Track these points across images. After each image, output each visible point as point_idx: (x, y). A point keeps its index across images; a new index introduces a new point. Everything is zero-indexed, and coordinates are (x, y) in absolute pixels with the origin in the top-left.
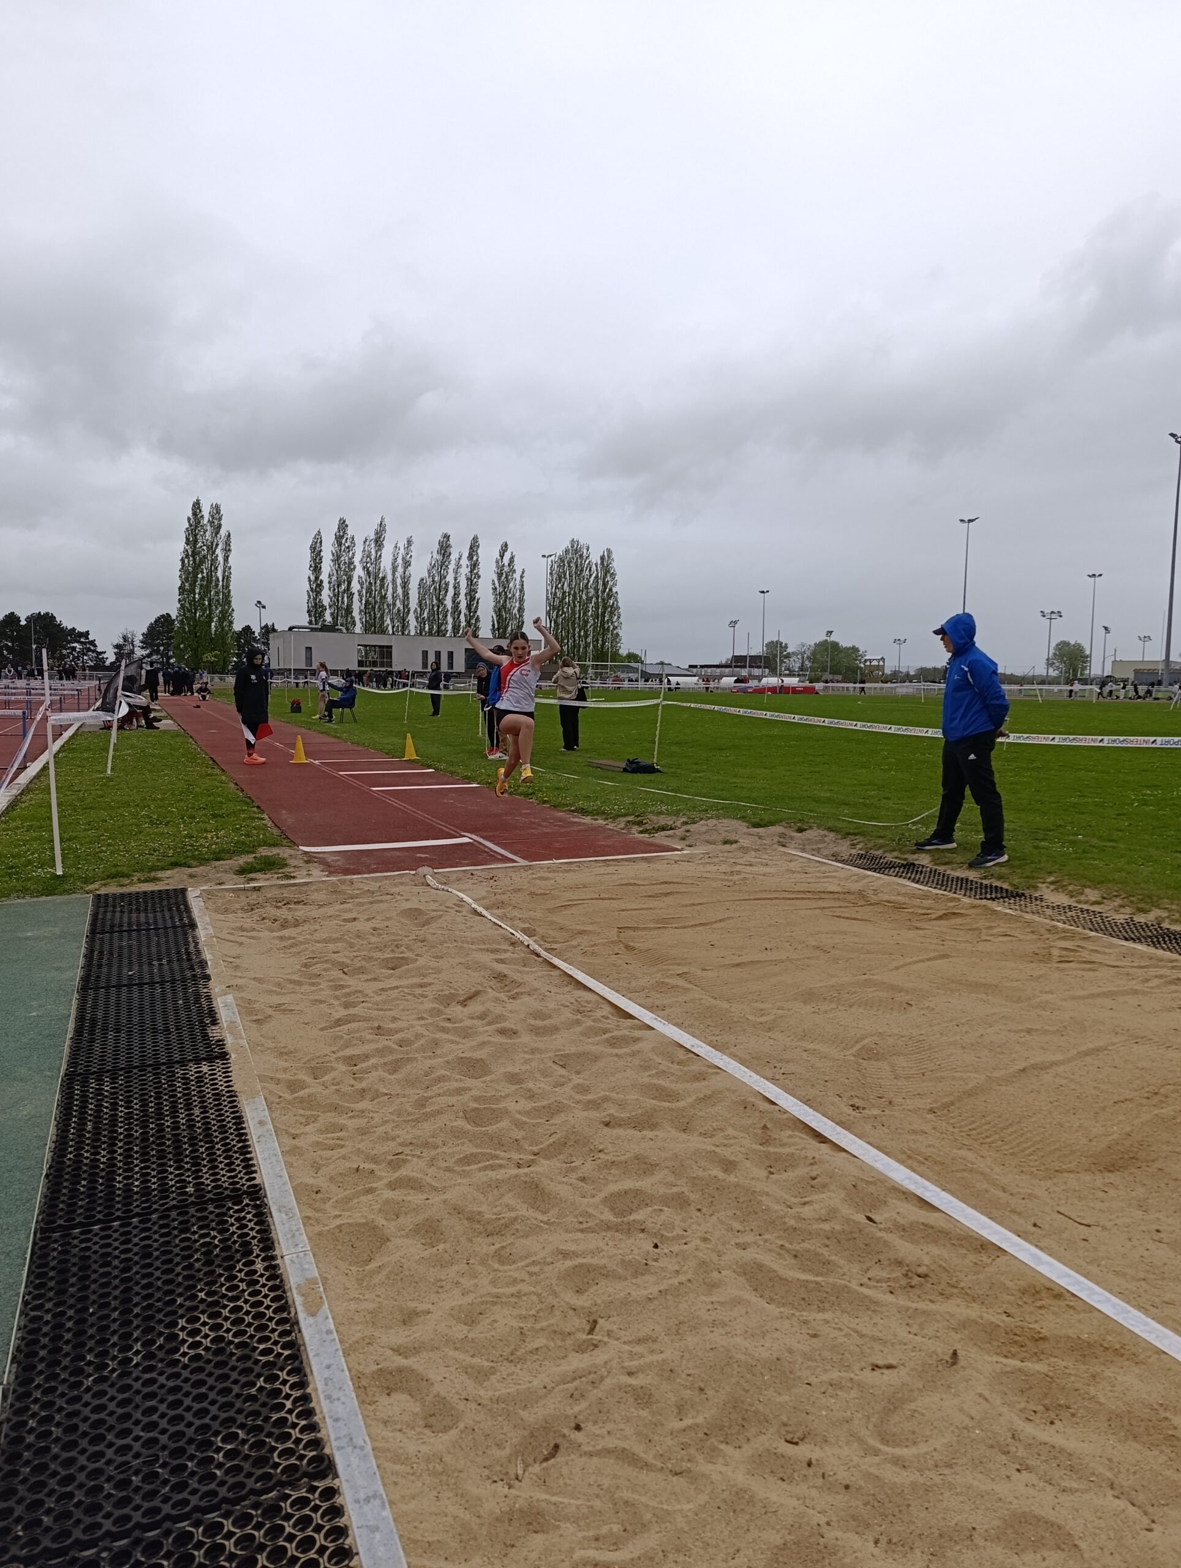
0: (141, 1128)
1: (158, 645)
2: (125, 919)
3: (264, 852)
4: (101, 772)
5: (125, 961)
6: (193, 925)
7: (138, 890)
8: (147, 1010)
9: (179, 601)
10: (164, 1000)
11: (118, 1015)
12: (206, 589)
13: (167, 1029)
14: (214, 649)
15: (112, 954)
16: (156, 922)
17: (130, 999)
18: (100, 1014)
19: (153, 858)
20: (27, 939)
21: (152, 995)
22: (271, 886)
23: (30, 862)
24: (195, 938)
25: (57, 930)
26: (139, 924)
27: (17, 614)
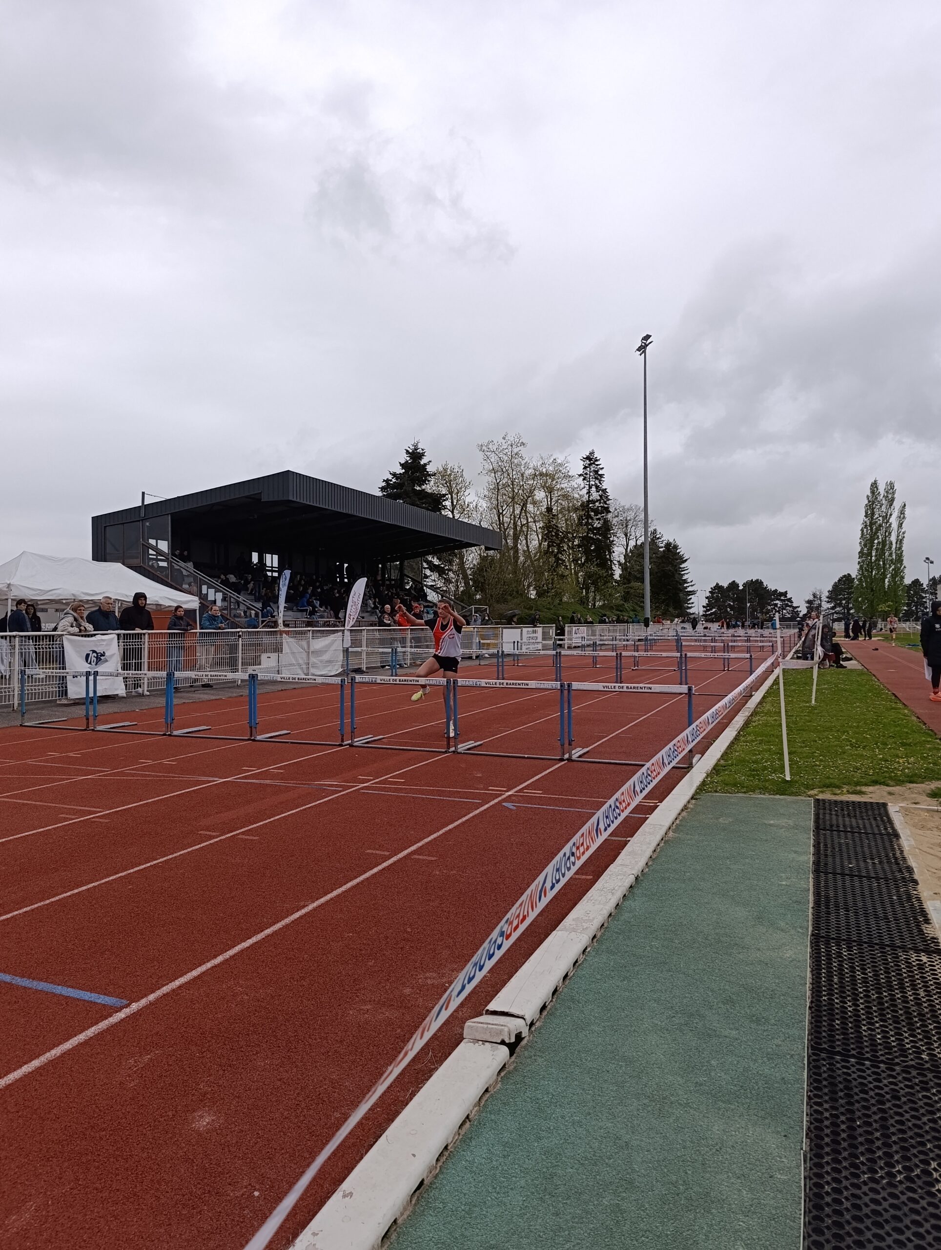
0: (877, 993)
1: (841, 600)
2: (841, 822)
4: (807, 702)
5: (845, 855)
6: (897, 836)
7: (847, 799)
8: (868, 899)
9: (859, 563)
10: (880, 893)
11: (845, 897)
12: (881, 553)
13: (886, 918)
14: (887, 601)
15: (834, 848)
16: (865, 827)
17: (853, 886)
18: (832, 894)
19: (858, 775)
20: (771, 825)
21: (870, 888)
23: (765, 768)
24: (899, 845)
25: (791, 822)
26: (852, 827)
27: (737, 581)
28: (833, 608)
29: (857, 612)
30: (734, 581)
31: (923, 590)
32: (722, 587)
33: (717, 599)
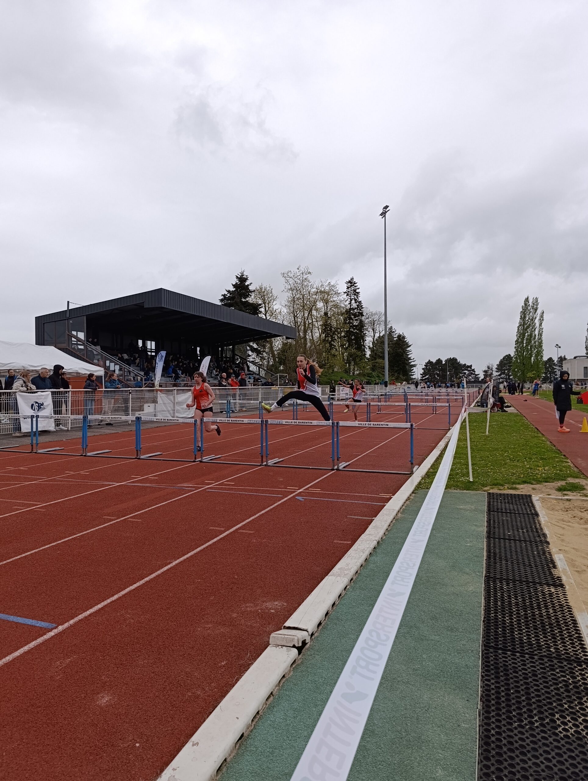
0: (524, 611)
1: (505, 370)
2: (503, 507)
3: (571, 480)
4: (484, 433)
5: (506, 527)
6: (537, 515)
7: (508, 493)
8: (519, 554)
9: (515, 347)
10: (527, 550)
11: (505, 553)
12: (529, 341)
13: (530, 565)
14: (533, 371)
15: (499, 523)
16: (518, 510)
17: (510, 546)
18: (497, 551)
19: (513, 478)
20: (461, 509)
21: (521, 546)
22: (577, 499)
23: (457, 474)
24: (538, 521)
25: (473, 507)
26: (510, 510)
27: (441, 359)
28: (499, 375)
29: (514, 377)
30: (439, 359)
31: (554, 364)
32: (432, 362)
33: (429, 370)
